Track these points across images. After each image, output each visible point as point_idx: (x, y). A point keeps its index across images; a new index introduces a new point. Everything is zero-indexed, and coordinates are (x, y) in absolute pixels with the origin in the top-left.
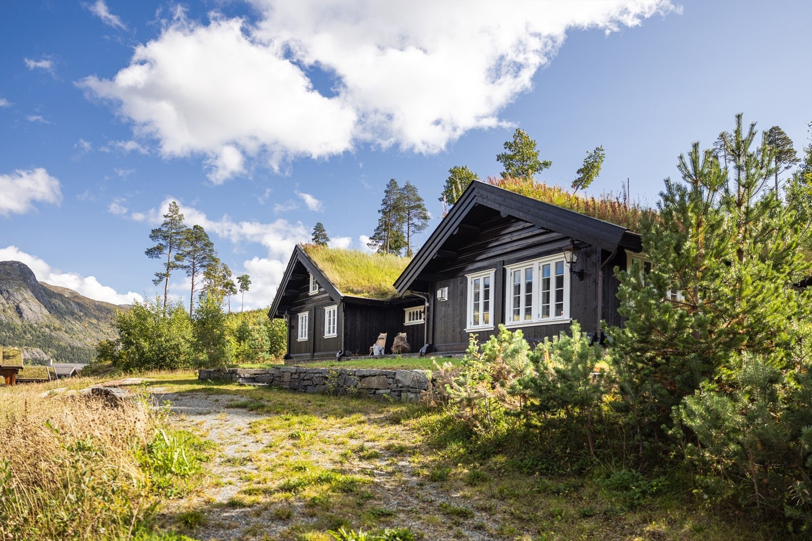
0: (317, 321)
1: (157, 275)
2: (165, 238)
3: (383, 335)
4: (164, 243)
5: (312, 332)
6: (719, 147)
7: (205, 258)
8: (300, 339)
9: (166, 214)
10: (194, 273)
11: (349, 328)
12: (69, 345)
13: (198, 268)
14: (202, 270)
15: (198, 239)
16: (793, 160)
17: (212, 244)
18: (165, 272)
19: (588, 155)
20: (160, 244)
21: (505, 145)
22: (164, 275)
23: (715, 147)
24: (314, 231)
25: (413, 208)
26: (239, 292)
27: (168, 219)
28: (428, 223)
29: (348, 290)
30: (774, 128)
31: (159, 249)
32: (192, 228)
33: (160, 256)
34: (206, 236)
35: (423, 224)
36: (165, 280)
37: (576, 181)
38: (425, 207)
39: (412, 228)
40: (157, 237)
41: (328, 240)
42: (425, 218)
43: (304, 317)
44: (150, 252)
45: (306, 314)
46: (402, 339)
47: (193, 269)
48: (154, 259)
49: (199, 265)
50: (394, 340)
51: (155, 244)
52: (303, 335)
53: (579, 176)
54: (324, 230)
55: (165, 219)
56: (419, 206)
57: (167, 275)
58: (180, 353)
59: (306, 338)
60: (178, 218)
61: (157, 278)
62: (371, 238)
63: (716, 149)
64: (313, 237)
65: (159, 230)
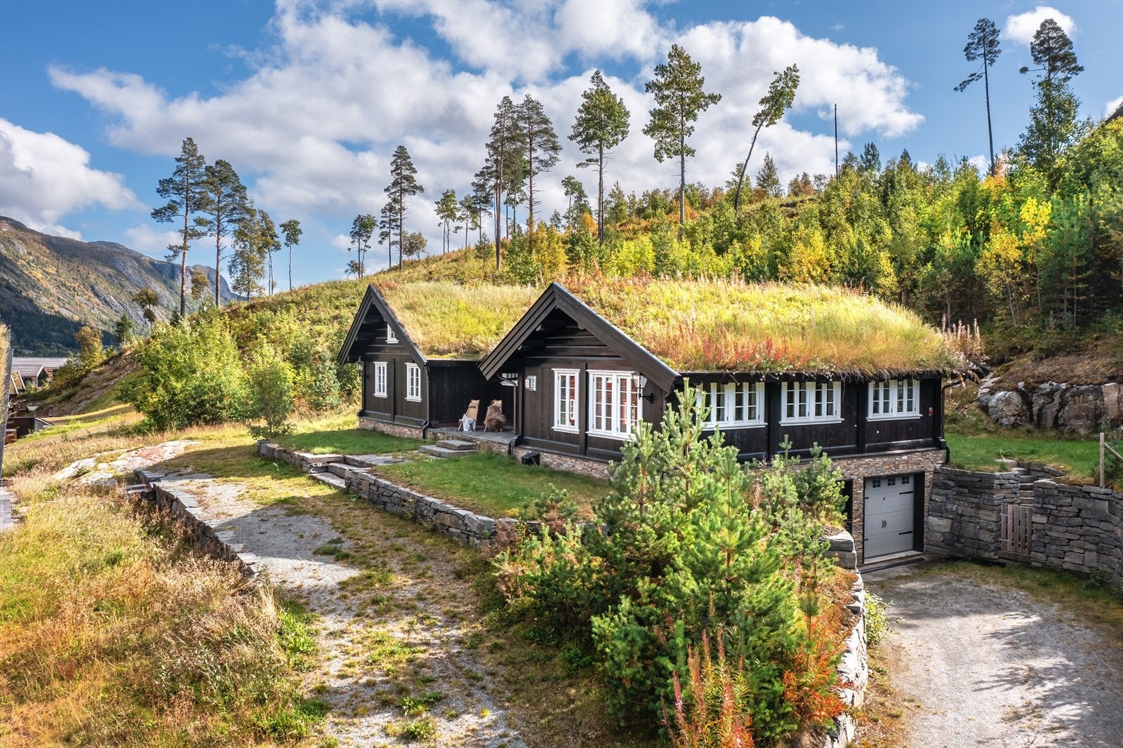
0: (397, 376)
2: (178, 190)
3: (475, 403)
4: (176, 198)
5: (392, 387)
6: (976, 41)
7: (234, 209)
8: (377, 394)
9: (178, 156)
10: (219, 231)
11: (434, 394)
12: (15, 309)
13: (225, 224)
14: (231, 227)
15: (224, 181)
16: (1074, 68)
17: (244, 188)
18: (180, 242)
19: (775, 77)
20: (172, 201)
21: (656, 70)
22: (181, 248)
23: (971, 41)
24: (394, 158)
25: (536, 134)
26: (283, 247)
27: (182, 164)
28: (558, 157)
29: (432, 350)
30: (1046, 21)
31: (172, 208)
32: (214, 165)
33: (173, 218)
34: (235, 175)
35: (551, 158)
36: (181, 255)
37: (759, 115)
38: (554, 131)
39: (536, 164)
40: (167, 191)
41: (415, 172)
42: (555, 148)
43: (381, 368)
44: (157, 214)
45: (384, 364)
46: (496, 408)
47: (219, 226)
48: (165, 223)
49: (226, 219)
50: (486, 410)
51: (163, 202)
52: (381, 392)
53: (761, 108)
55: (178, 163)
56: (546, 132)
57: (184, 248)
58: (223, 396)
59: (384, 395)
60: (196, 162)
61: (171, 253)
62: (477, 175)
63: (972, 44)
64: (393, 168)
65: (170, 181)
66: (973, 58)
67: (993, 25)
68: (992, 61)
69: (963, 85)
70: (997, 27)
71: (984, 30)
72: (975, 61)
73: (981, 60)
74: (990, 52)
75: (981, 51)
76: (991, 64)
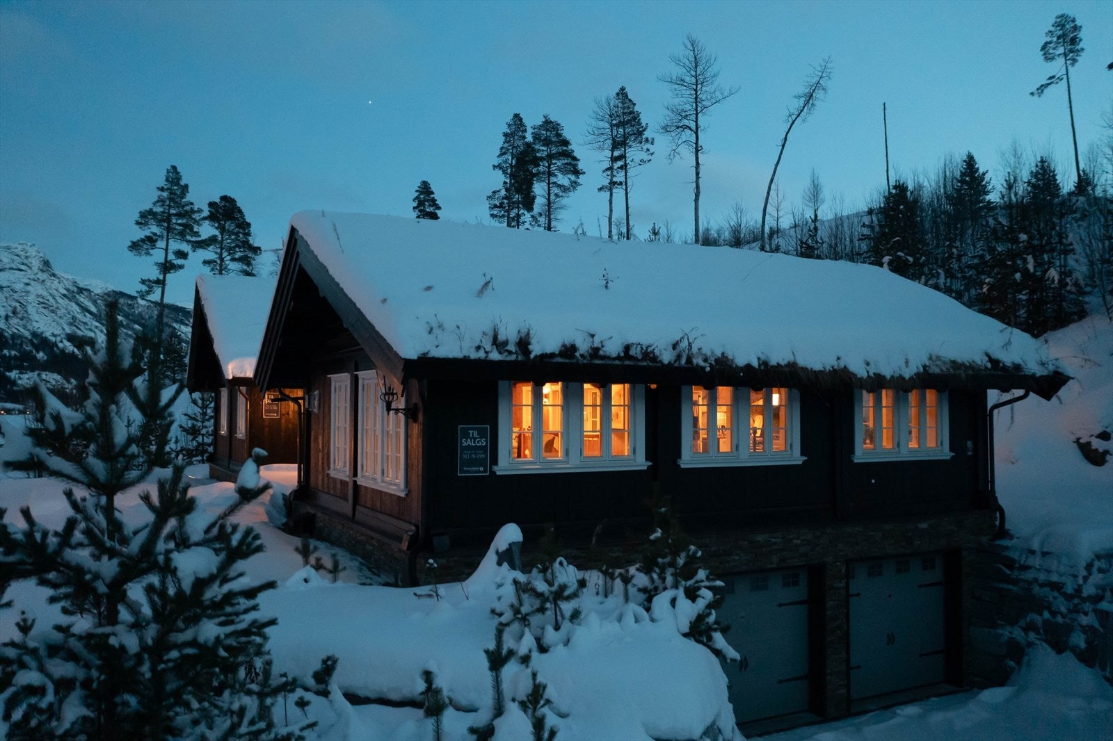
1: (143, 282)
2: (158, 221)
4: (156, 230)
6: (1055, 39)
7: (237, 246)
9: (160, 186)
10: (222, 269)
13: (228, 262)
14: (234, 266)
15: (228, 217)
17: (249, 224)
18: (159, 277)
20: (152, 233)
23: (1049, 39)
25: (555, 156)
27: (164, 194)
31: (151, 240)
32: (218, 201)
33: (151, 251)
34: (240, 211)
35: (572, 183)
36: (158, 290)
38: (575, 154)
39: (555, 190)
40: (146, 224)
41: (439, 208)
42: (576, 172)
43: (225, 396)
44: (135, 246)
47: (221, 265)
49: (229, 258)
54: (433, 193)
55: (160, 193)
56: (565, 154)
57: (163, 281)
60: (180, 191)
61: (144, 288)
64: (415, 204)
65: (150, 212)
66: (1052, 59)
67: (1074, 21)
68: (1074, 61)
69: (1042, 88)
70: (1078, 23)
71: (1063, 26)
72: (1054, 62)
73: (1061, 60)
74: (1071, 51)
75: (1061, 50)
76: (1073, 65)
